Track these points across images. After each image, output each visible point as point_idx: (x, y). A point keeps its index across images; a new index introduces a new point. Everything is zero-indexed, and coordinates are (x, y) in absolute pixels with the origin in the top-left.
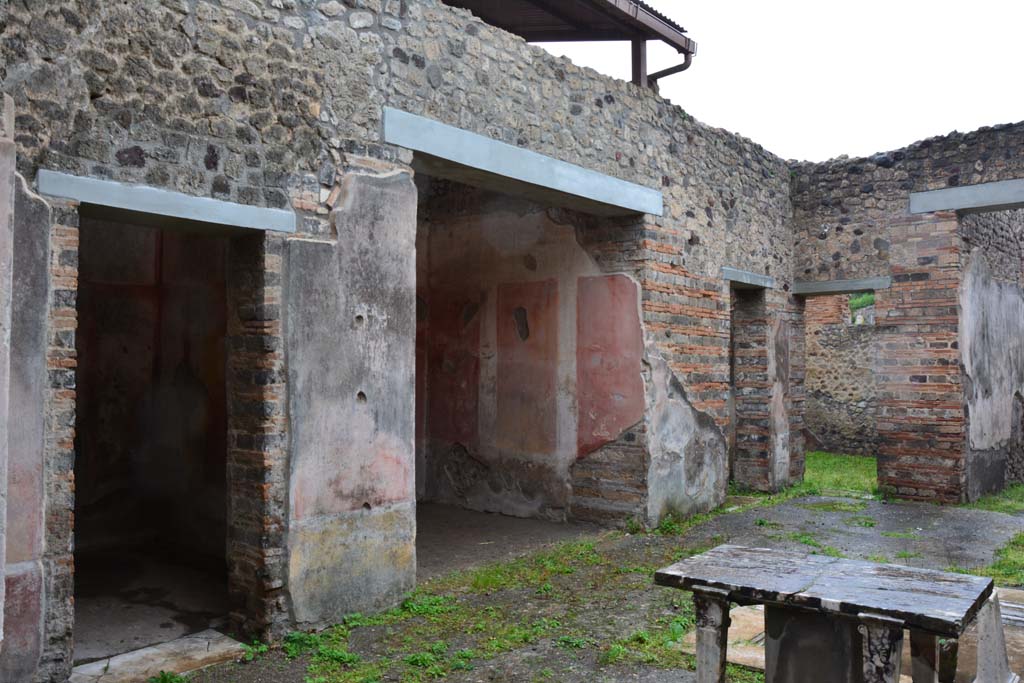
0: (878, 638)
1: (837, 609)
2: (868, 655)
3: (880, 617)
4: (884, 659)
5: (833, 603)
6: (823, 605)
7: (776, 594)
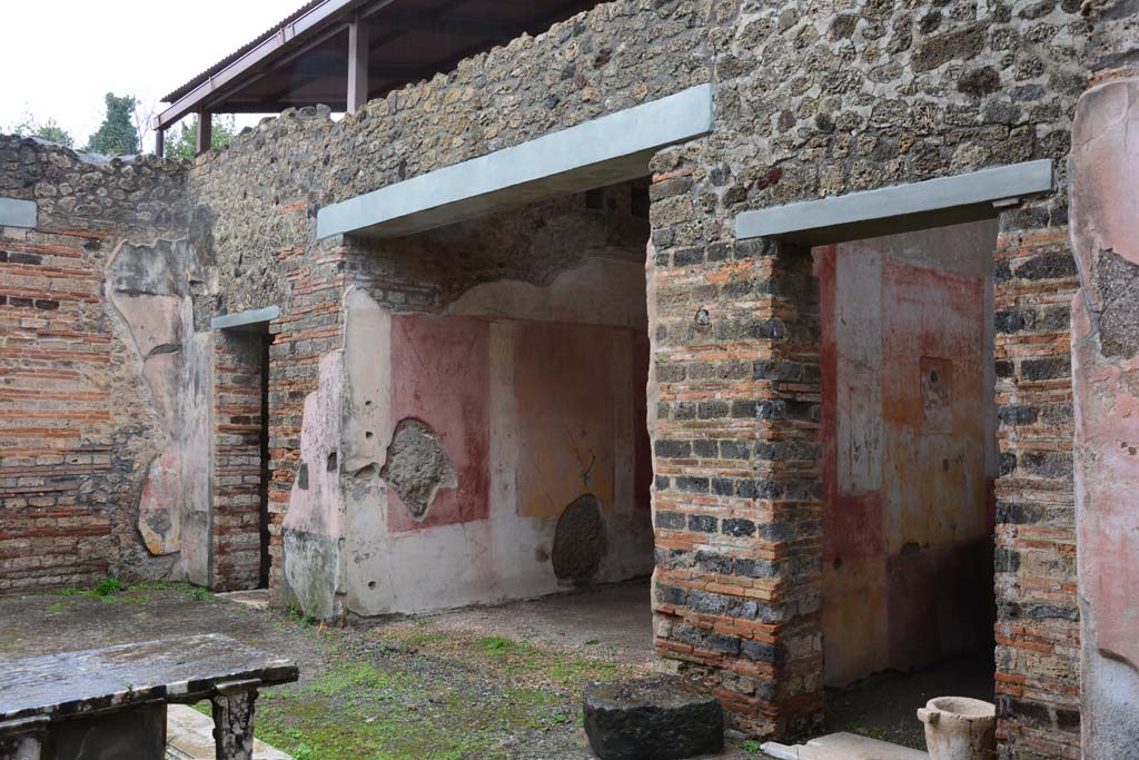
0: (237, 706)
1: (185, 690)
2: (228, 726)
3: (239, 683)
4: (243, 725)
5: (180, 686)
6: (168, 691)
7: (110, 697)
